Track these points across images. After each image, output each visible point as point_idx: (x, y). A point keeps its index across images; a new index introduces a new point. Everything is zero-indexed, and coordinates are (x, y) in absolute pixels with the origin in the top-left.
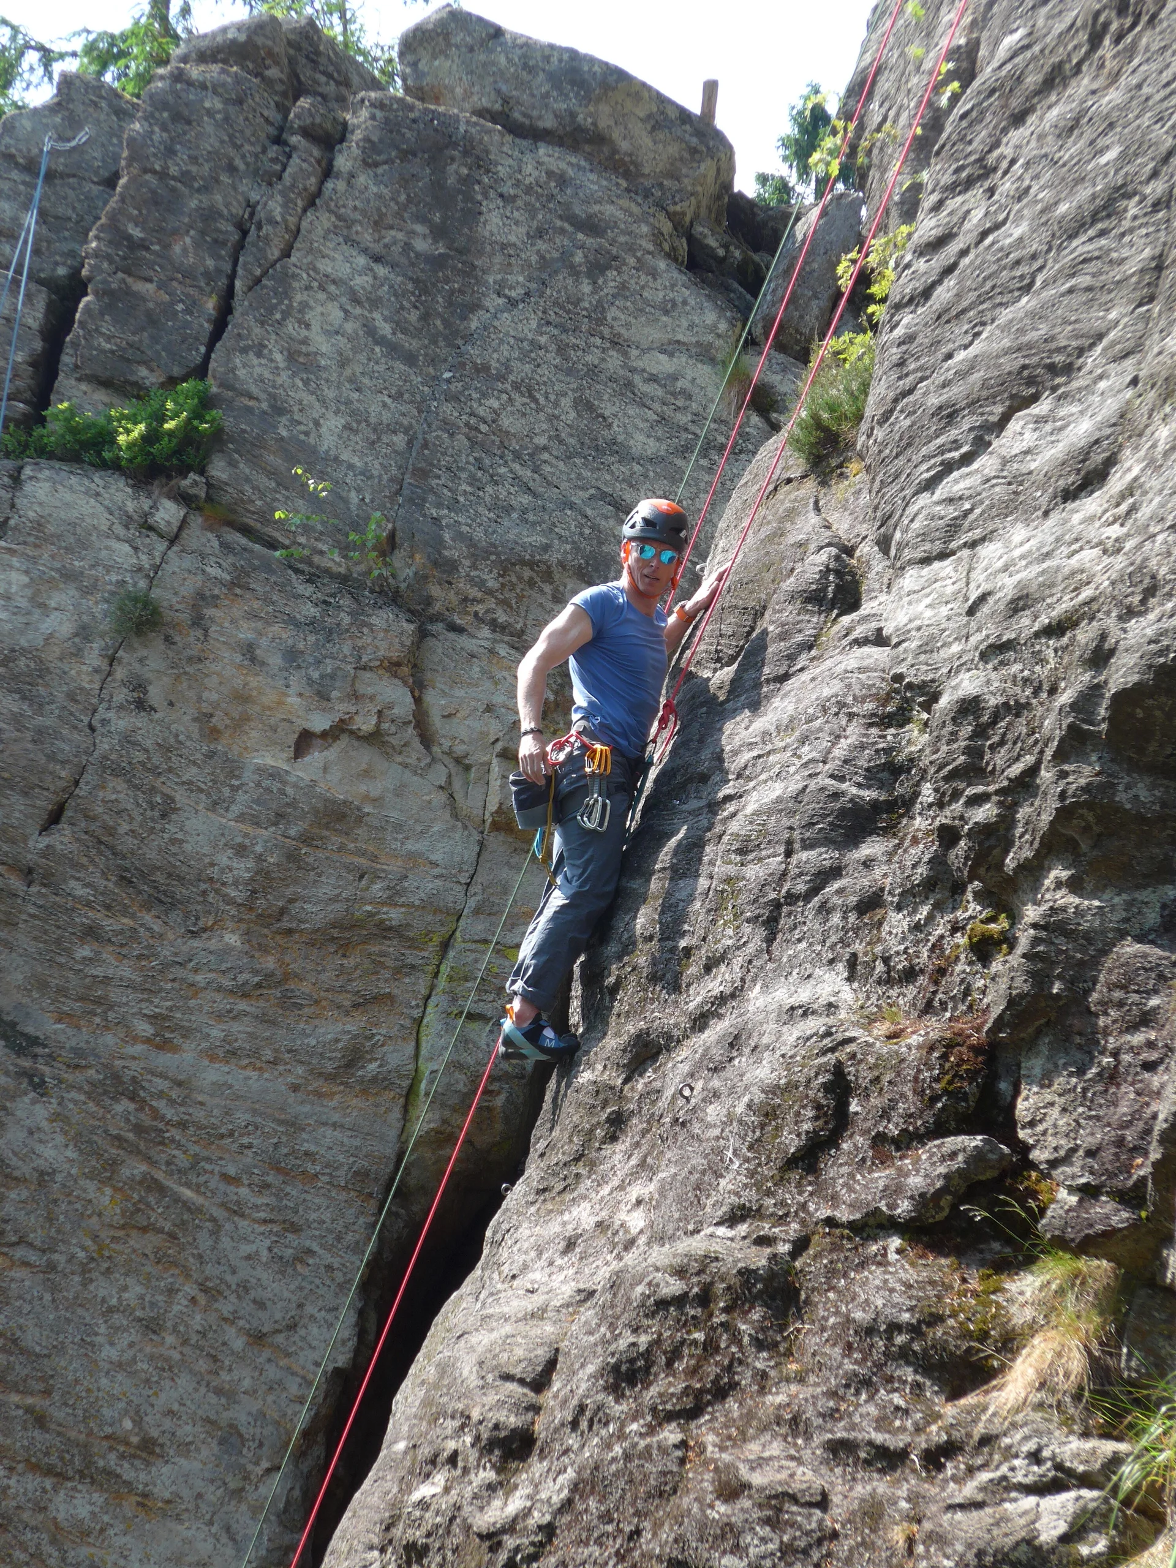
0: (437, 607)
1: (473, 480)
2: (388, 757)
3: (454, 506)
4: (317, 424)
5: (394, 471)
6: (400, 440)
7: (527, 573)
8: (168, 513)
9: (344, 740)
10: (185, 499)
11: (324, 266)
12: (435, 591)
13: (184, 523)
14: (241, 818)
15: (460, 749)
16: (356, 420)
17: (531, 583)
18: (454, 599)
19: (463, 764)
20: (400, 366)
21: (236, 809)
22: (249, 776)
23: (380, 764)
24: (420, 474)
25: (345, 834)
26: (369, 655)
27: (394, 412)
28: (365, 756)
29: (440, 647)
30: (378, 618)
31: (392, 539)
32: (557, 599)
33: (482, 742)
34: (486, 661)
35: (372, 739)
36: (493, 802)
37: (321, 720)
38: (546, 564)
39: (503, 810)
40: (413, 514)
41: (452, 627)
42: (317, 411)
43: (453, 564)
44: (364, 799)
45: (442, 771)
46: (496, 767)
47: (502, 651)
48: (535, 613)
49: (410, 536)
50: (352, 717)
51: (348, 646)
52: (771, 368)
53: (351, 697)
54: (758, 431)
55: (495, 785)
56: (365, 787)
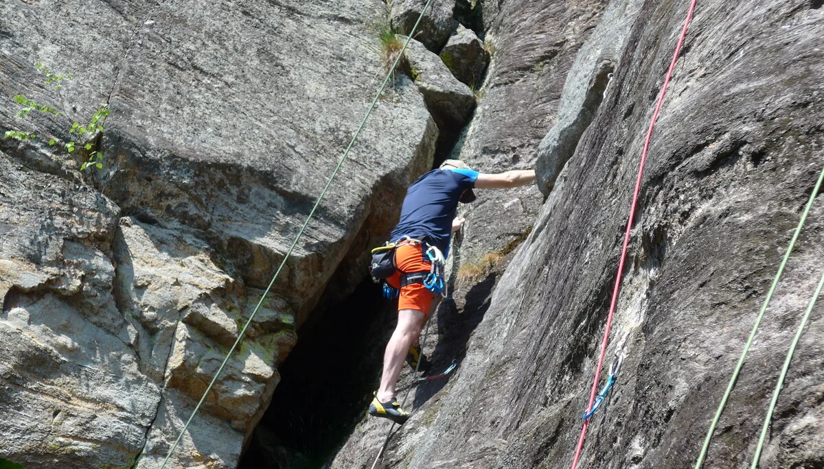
0: (133, 201)
1: (171, 100)
2: (85, 316)
3: (156, 118)
4: (36, 49)
5: (102, 90)
6: (108, 67)
7: (219, 175)
9: (48, 300)
12: (133, 187)
15: (149, 314)
16: (70, 48)
17: (221, 185)
18: (150, 193)
19: (149, 328)
20: (108, 13)
23: (78, 322)
24: (127, 94)
25: (43, 377)
26: (78, 229)
27: (102, 45)
28: (65, 314)
29: (133, 234)
30: (88, 199)
31: (98, 142)
32: (242, 200)
33: (171, 309)
34: (174, 247)
35: (75, 300)
36: (176, 361)
37: (31, 278)
38: (238, 168)
39: (185, 367)
40: (121, 122)
41: (144, 220)
42: (36, 38)
43: (154, 165)
44: (63, 348)
45: (132, 332)
46: (182, 330)
47: (189, 239)
48: (221, 210)
49: (117, 139)
50: (58, 278)
51: (58, 221)
52: (413, 49)
53: (59, 262)
54: (410, 89)
55: (179, 346)
56: (64, 339)
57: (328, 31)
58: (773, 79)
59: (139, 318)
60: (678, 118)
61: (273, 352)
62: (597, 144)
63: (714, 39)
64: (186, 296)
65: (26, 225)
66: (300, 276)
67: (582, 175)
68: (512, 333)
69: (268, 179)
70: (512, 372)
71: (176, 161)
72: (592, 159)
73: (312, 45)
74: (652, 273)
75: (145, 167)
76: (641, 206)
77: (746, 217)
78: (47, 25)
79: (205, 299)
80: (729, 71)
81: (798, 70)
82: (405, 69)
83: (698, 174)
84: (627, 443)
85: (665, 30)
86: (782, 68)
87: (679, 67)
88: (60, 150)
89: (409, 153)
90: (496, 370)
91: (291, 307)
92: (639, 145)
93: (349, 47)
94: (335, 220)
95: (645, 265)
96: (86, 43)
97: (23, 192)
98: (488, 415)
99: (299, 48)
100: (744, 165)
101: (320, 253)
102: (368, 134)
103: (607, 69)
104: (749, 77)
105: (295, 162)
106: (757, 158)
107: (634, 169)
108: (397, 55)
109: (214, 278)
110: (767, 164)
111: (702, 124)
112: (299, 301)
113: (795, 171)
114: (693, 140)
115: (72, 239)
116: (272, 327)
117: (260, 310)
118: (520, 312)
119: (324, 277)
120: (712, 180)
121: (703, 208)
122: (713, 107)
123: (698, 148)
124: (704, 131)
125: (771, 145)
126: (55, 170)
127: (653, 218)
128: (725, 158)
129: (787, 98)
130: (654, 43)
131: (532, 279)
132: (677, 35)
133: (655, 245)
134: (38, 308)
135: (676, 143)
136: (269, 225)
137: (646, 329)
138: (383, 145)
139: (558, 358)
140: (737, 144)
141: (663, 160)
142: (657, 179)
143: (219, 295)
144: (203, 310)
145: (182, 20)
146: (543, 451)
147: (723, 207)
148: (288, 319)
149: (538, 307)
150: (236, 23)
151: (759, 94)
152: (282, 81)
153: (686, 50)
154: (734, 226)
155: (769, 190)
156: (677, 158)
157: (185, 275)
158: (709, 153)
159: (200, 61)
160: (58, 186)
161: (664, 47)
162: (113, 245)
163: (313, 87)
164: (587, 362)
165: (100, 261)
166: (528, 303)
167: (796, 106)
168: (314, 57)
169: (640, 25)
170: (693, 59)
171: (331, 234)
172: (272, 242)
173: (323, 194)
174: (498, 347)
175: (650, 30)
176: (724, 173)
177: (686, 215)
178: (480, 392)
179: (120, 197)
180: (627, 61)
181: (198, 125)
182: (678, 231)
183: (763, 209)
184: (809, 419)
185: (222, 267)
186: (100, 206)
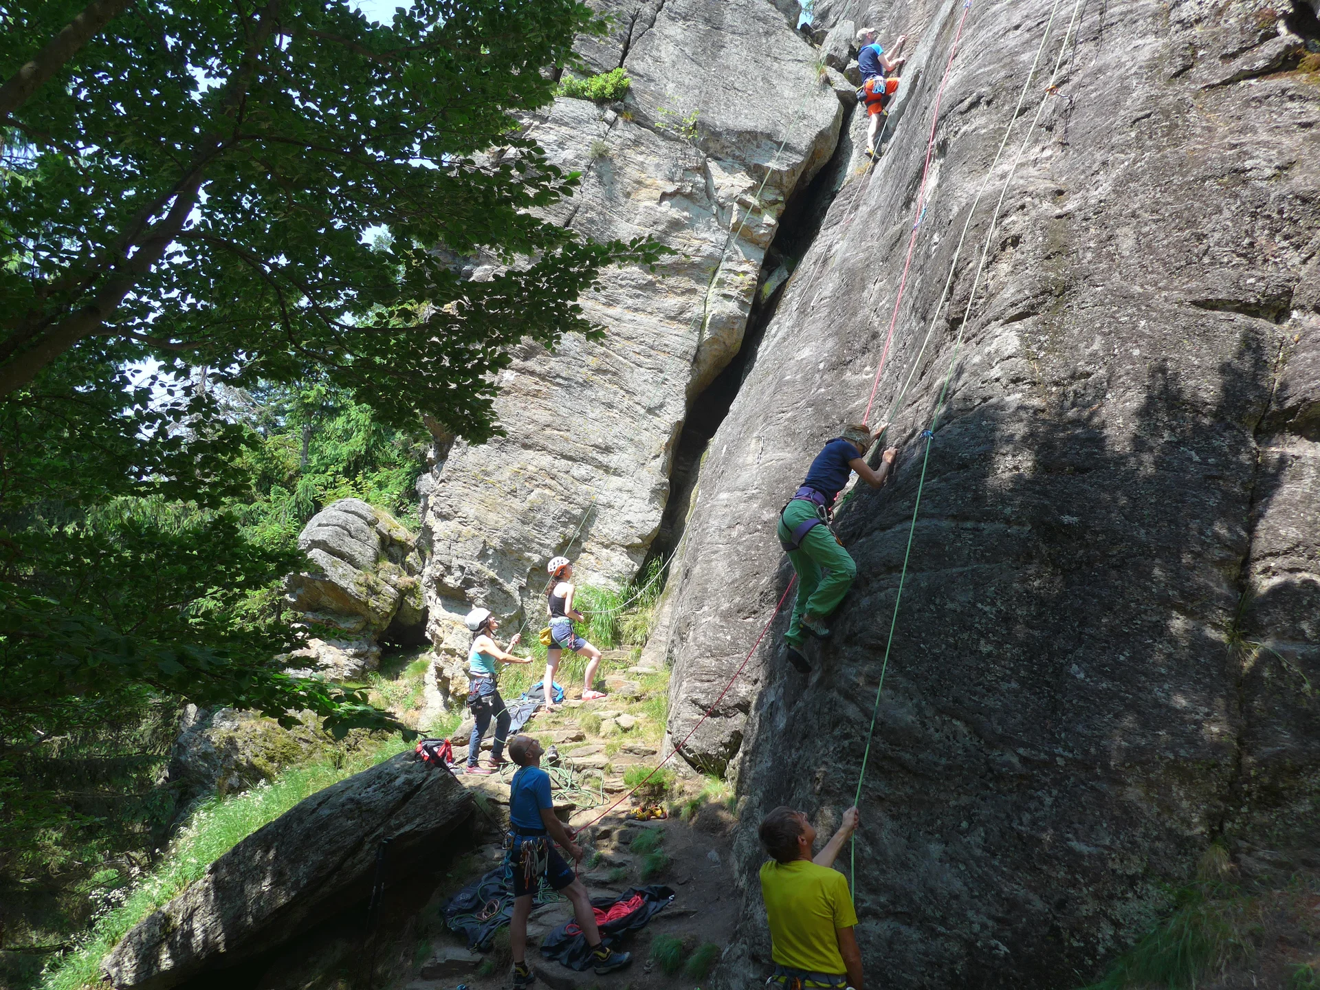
0: (711, 151)
1: (725, 104)
2: (694, 203)
3: (719, 113)
4: (665, 86)
5: (695, 102)
6: (697, 91)
7: (748, 136)
8: (610, 115)
9: (678, 197)
10: (616, 110)
11: (666, 32)
12: (711, 144)
13: (616, 119)
14: (639, 224)
15: (721, 200)
16: (680, 84)
17: (749, 141)
18: (718, 146)
19: (722, 206)
20: (696, 67)
21: (637, 221)
22: (641, 210)
23: (691, 206)
24: (706, 103)
25: (678, 231)
26: (689, 165)
27: (694, 82)
28: (686, 203)
29: (713, 166)
30: (692, 152)
31: (695, 126)
32: (758, 147)
33: (730, 197)
34: (730, 170)
35: (689, 196)
36: (734, 220)
37: (670, 188)
38: (756, 132)
39: (738, 223)
40: (704, 116)
41: (717, 159)
42: (665, 81)
43: (720, 134)
44: (686, 218)
45: (714, 208)
46: (736, 206)
47: (737, 166)
48: (750, 152)
49: (703, 124)
50: (682, 187)
51: (680, 162)
52: (831, 72)
53: (681, 180)
54: (830, 90)
55: (735, 213)
56: (686, 214)
57: (793, 67)
58: (996, 66)
59: (717, 202)
60: (952, 88)
61: (775, 214)
62: (914, 107)
63: (968, 50)
64: (737, 191)
65: (667, 164)
66: (785, 179)
67: (909, 121)
68: (879, 196)
69: (769, 136)
70: (879, 213)
71: (729, 131)
72: (913, 114)
73: (786, 74)
74: (942, 161)
75: (716, 135)
76: (936, 130)
77: (984, 131)
78: (670, 75)
79: (745, 192)
80: (976, 64)
81: (1007, 60)
82: (827, 81)
83: (962, 113)
84: (931, 237)
85: (946, 48)
86: (1000, 60)
87: (952, 65)
88: (679, 130)
89: (831, 120)
90: (872, 213)
91: (782, 193)
92: (935, 103)
93: (802, 73)
94: (799, 153)
95: (938, 158)
96: (687, 81)
97: (664, 151)
98: (869, 233)
99: (780, 76)
100: (983, 107)
101: (793, 168)
102: (813, 112)
103: (919, 72)
104: (985, 66)
105: (780, 128)
106: (989, 103)
107: (932, 115)
108: (823, 75)
109: (748, 182)
110: (994, 105)
111: (963, 90)
112: (786, 190)
113: (1007, 107)
114: (959, 98)
115: (687, 170)
116: (775, 202)
117: (770, 196)
118: (883, 186)
119: (796, 179)
120: (968, 115)
121: (964, 129)
122: (968, 81)
123: (962, 101)
124: (964, 93)
125: (995, 97)
126: (677, 140)
127: (941, 135)
128: (974, 105)
129: (1003, 74)
130: (941, 55)
131: (887, 171)
132: (951, 50)
133: (943, 148)
134: (674, 201)
135: (952, 99)
136: (772, 157)
137: (939, 186)
138: (819, 117)
139: (900, 204)
140: (980, 98)
141: (946, 108)
142: (943, 118)
143: (752, 190)
144: (744, 197)
145: (728, 67)
146: (894, 244)
147: (973, 127)
148: (781, 198)
149: (890, 183)
150: (752, 66)
151: (990, 73)
152: (773, 91)
153: (955, 56)
154: (978, 135)
155: (994, 117)
156: (952, 107)
157: (736, 182)
158: (966, 103)
159: (737, 85)
160: (679, 147)
161: (945, 56)
162: (704, 171)
163: (787, 93)
164: (913, 204)
165: (699, 179)
166: (886, 182)
167: (1006, 77)
168: (787, 79)
169: (934, 48)
170: (959, 60)
171: (797, 159)
172: (773, 165)
173: (794, 141)
174: (873, 203)
175: (939, 49)
176: (974, 111)
177: (956, 133)
178: (866, 223)
179: (706, 150)
180: (928, 66)
181: (737, 114)
182: (952, 140)
183: (992, 126)
184: (1014, 218)
185: (751, 177)
186: (697, 154)
